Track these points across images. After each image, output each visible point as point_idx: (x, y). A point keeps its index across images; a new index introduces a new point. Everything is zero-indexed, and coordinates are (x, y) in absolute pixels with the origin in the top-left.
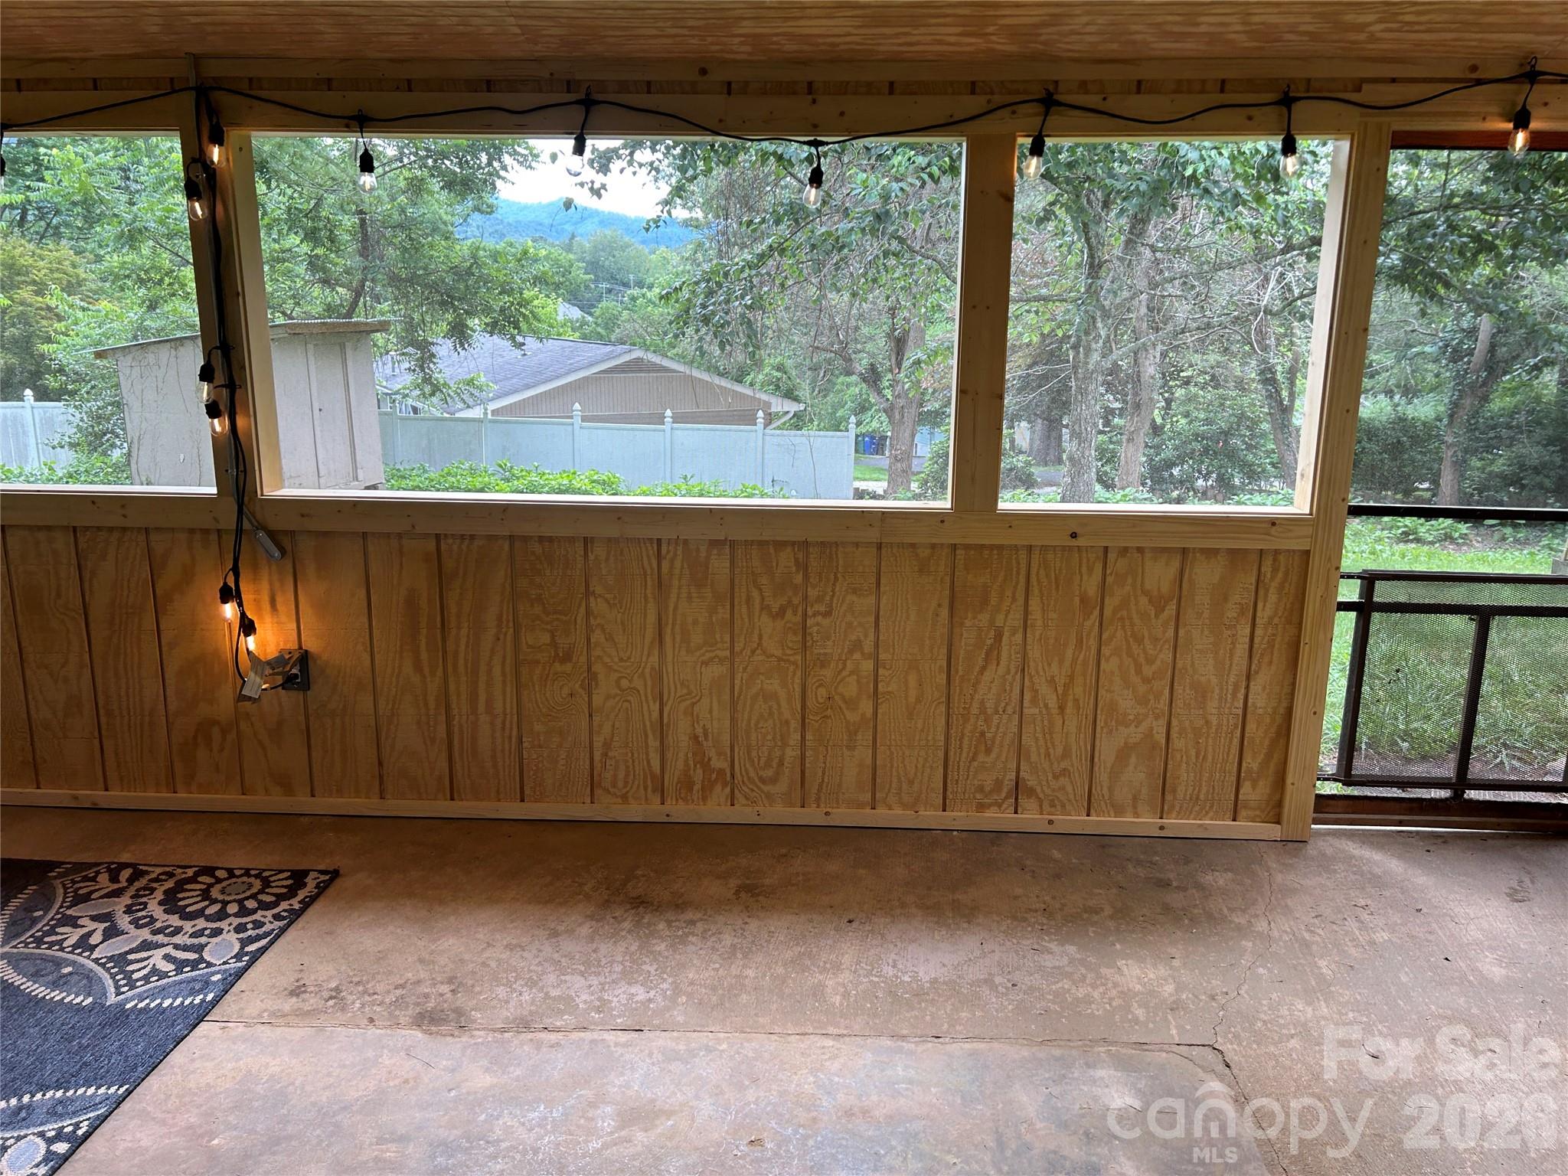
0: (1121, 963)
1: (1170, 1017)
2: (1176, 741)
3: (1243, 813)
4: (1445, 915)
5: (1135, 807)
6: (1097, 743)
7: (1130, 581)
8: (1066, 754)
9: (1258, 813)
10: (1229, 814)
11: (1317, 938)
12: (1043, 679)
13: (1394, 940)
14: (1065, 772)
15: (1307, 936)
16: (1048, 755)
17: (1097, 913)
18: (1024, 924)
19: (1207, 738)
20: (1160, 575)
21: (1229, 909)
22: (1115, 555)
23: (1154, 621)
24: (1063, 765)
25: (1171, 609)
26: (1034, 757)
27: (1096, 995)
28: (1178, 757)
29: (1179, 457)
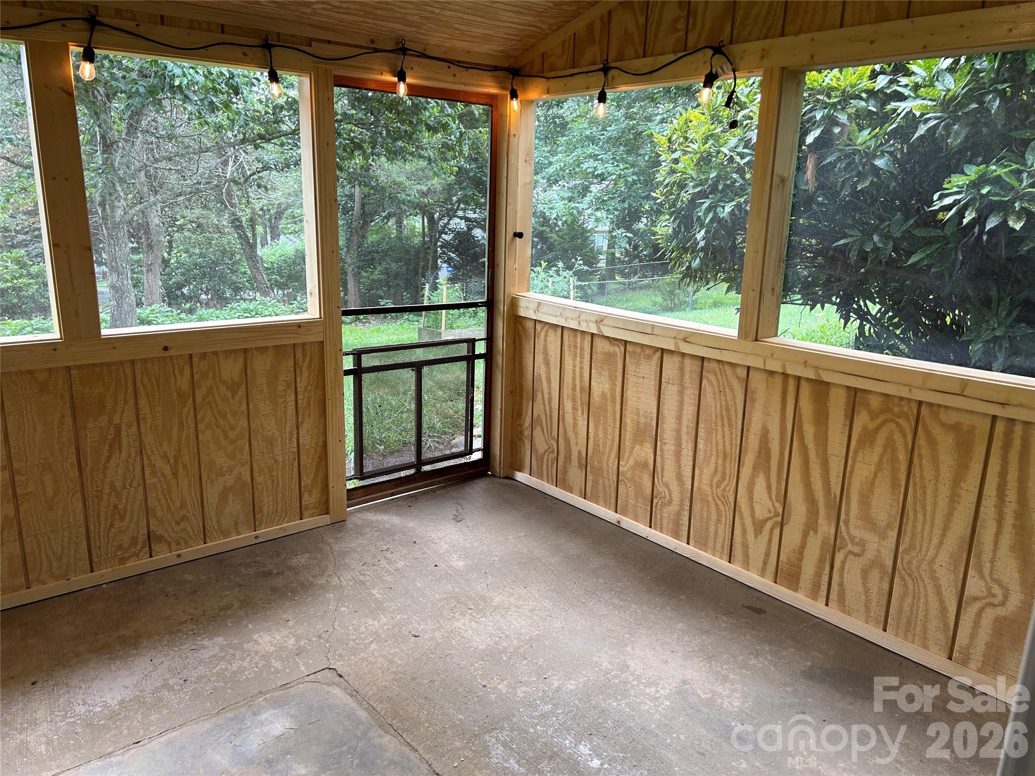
0: (256, 637)
1: (297, 660)
2: (258, 478)
3: (306, 513)
4: (428, 541)
5: (236, 529)
6: (204, 492)
7: (211, 375)
8: (183, 506)
9: (315, 511)
10: (298, 517)
11: (368, 578)
12: (158, 456)
13: (407, 564)
14: (184, 518)
15: (362, 578)
16: (169, 509)
17: (229, 608)
18: (180, 635)
19: (277, 471)
20: (231, 369)
21: (313, 577)
22: (198, 359)
23: (231, 401)
24: (182, 514)
25: (242, 391)
26: (159, 514)
27: (245, 664)
28: (261, 488)
29: (186, 280)
